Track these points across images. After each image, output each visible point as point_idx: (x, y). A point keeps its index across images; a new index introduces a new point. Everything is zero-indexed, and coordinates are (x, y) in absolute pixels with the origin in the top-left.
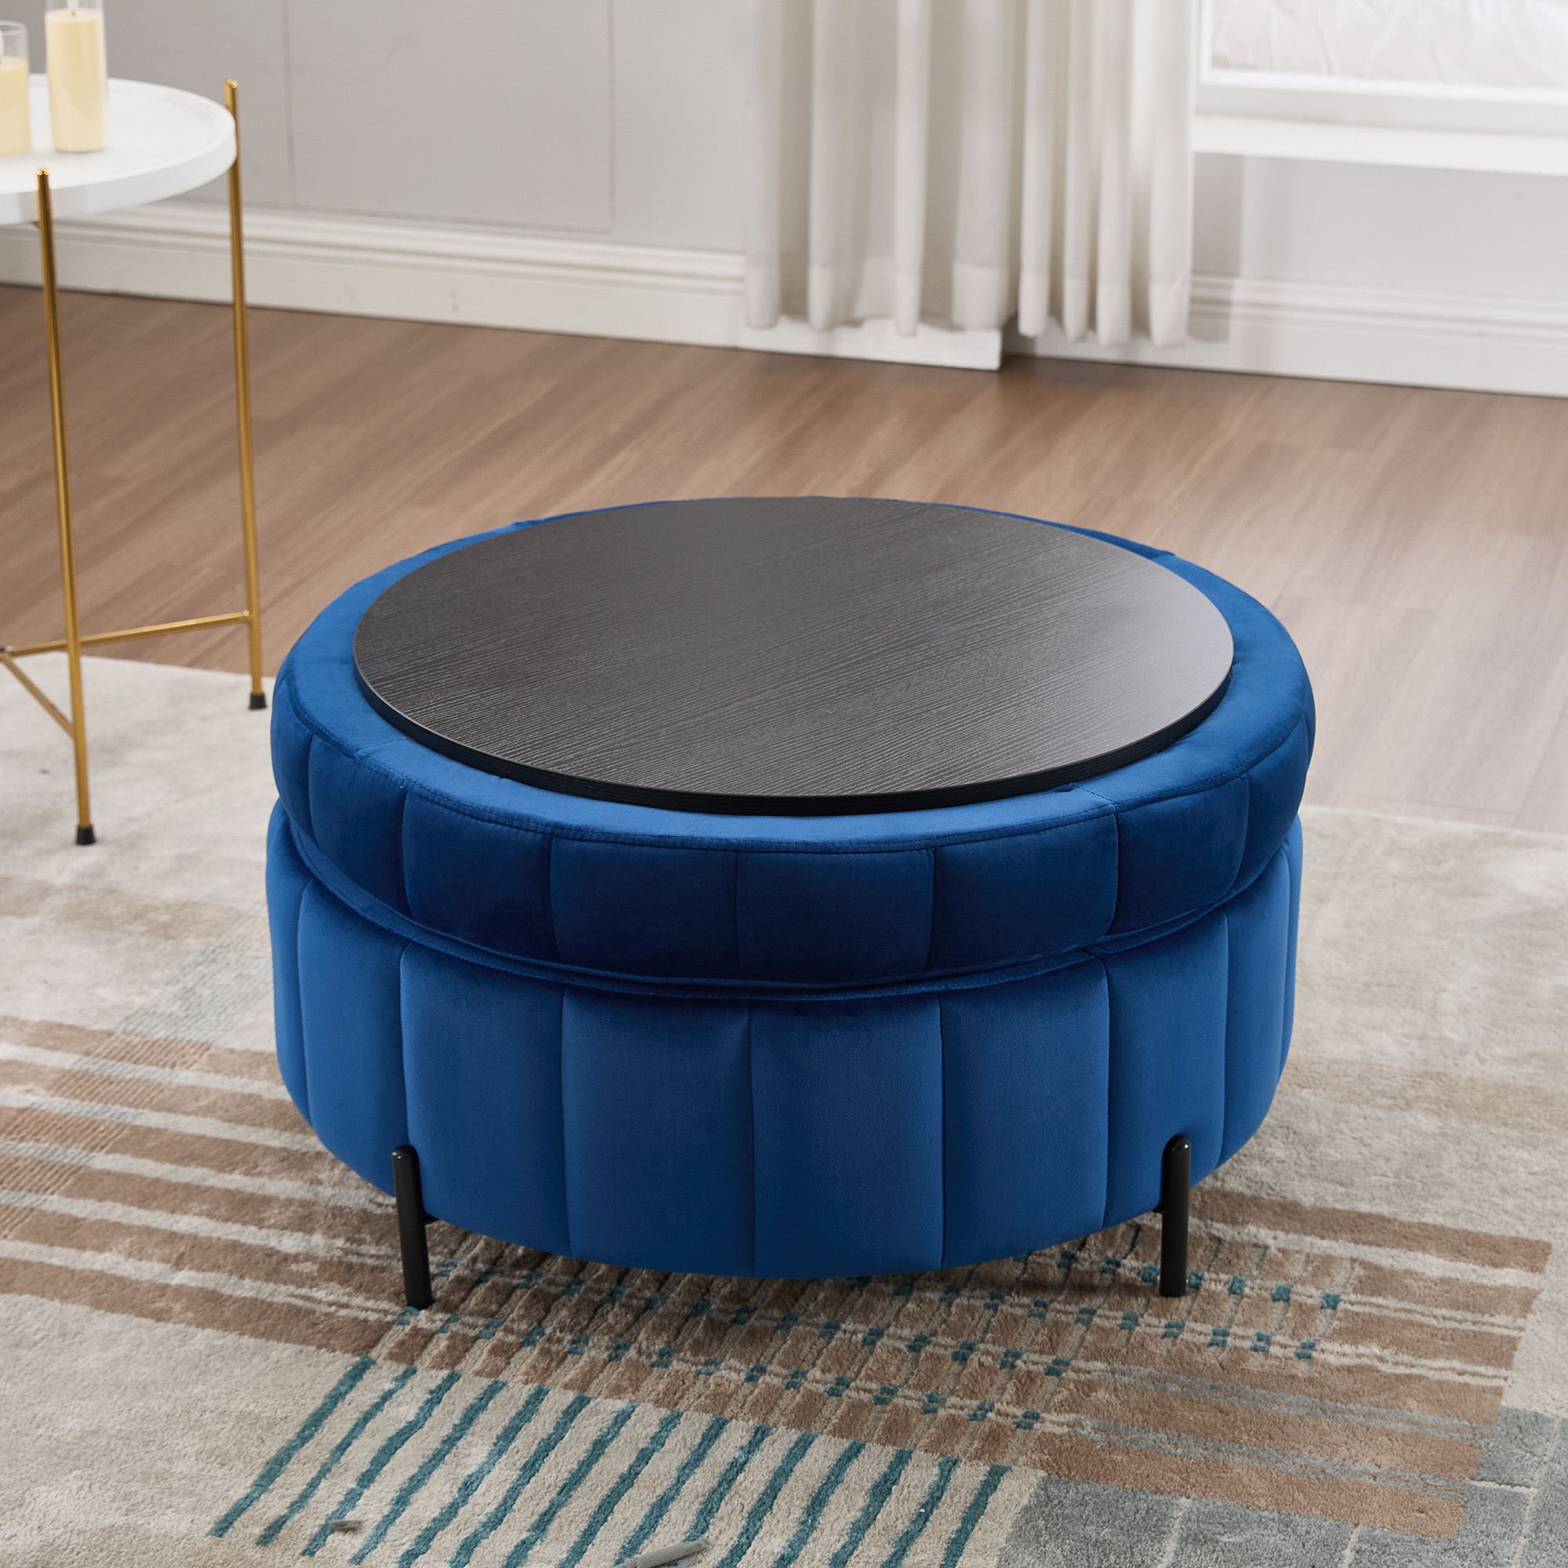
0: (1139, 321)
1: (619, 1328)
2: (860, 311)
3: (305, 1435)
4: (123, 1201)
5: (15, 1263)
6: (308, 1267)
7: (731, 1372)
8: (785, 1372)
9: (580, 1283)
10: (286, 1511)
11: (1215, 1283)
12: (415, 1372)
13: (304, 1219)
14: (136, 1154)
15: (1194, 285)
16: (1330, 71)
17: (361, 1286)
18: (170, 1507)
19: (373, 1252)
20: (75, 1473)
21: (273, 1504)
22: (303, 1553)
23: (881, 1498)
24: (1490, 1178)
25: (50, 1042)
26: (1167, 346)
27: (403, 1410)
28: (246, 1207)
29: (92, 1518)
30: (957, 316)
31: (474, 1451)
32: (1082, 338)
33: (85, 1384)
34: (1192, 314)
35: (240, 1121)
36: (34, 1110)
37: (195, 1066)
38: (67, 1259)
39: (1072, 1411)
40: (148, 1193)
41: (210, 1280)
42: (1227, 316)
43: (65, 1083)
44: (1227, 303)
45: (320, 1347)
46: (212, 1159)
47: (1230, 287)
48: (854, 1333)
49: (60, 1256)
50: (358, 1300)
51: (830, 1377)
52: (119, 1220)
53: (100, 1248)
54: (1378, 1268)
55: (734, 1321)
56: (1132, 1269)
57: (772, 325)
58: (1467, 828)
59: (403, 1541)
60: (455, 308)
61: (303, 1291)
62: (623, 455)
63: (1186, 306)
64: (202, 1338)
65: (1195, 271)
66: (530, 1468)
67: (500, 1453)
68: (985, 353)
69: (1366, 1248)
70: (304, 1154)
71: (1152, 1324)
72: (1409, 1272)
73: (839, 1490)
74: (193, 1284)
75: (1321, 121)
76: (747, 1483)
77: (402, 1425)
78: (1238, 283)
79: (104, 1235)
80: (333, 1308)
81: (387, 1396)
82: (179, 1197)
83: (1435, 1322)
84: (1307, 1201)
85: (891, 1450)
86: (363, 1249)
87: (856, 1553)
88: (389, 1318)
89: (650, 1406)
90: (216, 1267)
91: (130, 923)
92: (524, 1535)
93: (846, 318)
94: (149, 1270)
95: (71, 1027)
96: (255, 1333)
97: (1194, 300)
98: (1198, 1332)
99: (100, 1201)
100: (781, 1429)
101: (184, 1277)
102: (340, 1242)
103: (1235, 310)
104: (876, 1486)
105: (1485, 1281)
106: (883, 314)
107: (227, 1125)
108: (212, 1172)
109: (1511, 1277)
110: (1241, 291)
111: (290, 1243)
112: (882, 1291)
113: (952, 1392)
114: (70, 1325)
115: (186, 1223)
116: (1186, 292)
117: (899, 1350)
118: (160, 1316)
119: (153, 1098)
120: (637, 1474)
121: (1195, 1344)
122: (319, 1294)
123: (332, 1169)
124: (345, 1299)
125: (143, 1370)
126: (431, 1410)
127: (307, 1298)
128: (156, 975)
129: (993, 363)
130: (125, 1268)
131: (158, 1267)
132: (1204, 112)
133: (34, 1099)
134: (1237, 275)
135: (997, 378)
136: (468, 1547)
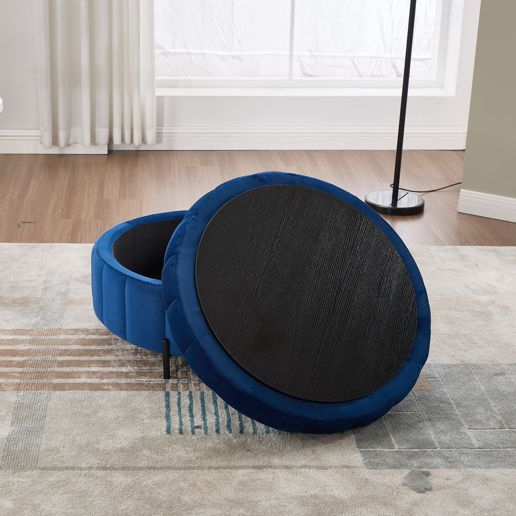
0: (144, 140)
2: (71, 142)
3: (168, 410)
4: (74, 366)
5: (61, 384)
6: (134, 374)
10: (180, 426)
12: (180, 392)
13: (123, 364)
14: (67, 356)
15: (157, 129)
17: (150, 376)
18: (152, 430)
19: (145, 369)
20: (122, 427)
21: (175, 425)
22: (192, 434)
25: (19, 334)
26: (150, 145)
27: (186, 400)
28: (105, 363)
29: (136, 435)
30: (97, 142)
31: (210, 407)
32: (130, 145)
33: (105, 407)
34: (157, 136)
35: (86, 345)
36: (31, 349)
37: (62, 334)
38: (73, 381)
40: (79, 364)
41: (113, 380)
42: (162, 136)
43: (31, 342)
44: (162, 133)
45: (153, 391)
46: (87, 354)
47: (162, 129)
49: (71, 381)
50: (152, 380)
52: (77, 371)
53: (79, 377)
57: (51, 147)
59: (213, 428)
61: (138, 379)
62: (32, 182)
63: (156, 135)
64: (123, 394)
65: (157, 126)
67: (217, 406)
68: (104, 150)
70: (108, 350)
74: (110, 382)
77: (189, 404)
78: (164, 128)
79: (78, 375)
80: (148, 382)
81: (179, 399)
82: (89, 363)
86: (143, 368)
88: (163, 382)
90: (111, 378)
91: (13, 304)
92: (239, 422)
93: (68, 145)
94: (96, 381)
95: (21, 329)
96: (135, 390)
97: (157, 133)
99: (68, 367)
101: (105, 381)
102: (136, 368)
107: (83, 346)
108: (90, 357)
110: (165, 130)
111: (124, 369)
114: (89, 395)
115: (94, 369)
116: (155, 131)
118: (109, 390)
119: (58, 343)
122: (142, 380)
124: (149, 380)
125: (116, 402)
126: (192, 400)
127: (140, 381)
128: (31, 315)
129: (107, 153)
130: (89, 381)
131: (98, 380)
132: (157, 87)
133: (28, 347)
134: (163, 126)
135: (106, 156)
136: (229, 426)
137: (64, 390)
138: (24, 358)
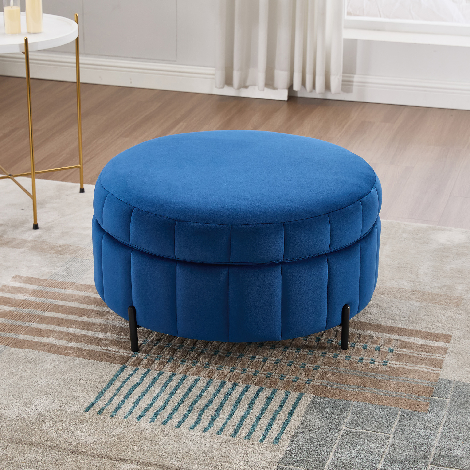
0: (327, 87)
1: (194, 358)
2: (248, 83)
3: (108, 386)
4: (54, 324)
5: (25, 341)
6: (106, 342)
7: (226, 369)
8: (241, 369)
9: (183, 346)
10: (105, 405)
11: (359, 346)
12: (138, 369)
13: (104, 329)
14: (56, 312)
15: (343, 76)
16: (380, 17)
17: (122, 347)
18: (73, 404)
19: (124, 338)
20: (45, 395)
21: (101, 403)
22: (110, 416)
23: (269, 402)
24: (434, 318)
25: (30, 282)
26: (335, 94)
27: (136, 379)
28: (88, 326)
29: (51, 407)
30: (275, 86)
31: (156, 390)
32: (311, 92)
33: (47, 372)
34: (342, 85)
35: (85, 303)
36: (27, 300)
37: (71, 289)
38: (39, 340)
39: (321, 379)
40: (60, 322)
41: (79, 345)
42: (352, 85)
43: (34, 293)
44: (352, 82)
45: (111, 363)
46: (78, 313)
47: (353, 77)
48: (260, 359)
49: (37, 339)
50: (121, 350)
51: (253, 370)
52: (52, 329)
53: (48, 337)
54: (404, 342)
55: (226, 356)
56: (336, 342)
57: (223, 88)
58: (425, 225)
59: (138, 413)
60: (131, 83)
61: (105, 348)
62: (181, 124)
63: (341, 82)
64: (78, 360)
65: (343, 73)
66: (172, 394)
67: (163, 390)
68: (284, 96)
69: (401, 337)
70: (103, 312)
71: (342, 356)
72: (413, 343)
73: (257, 400)
74: (75, 346)
75: (379, 30)
76: (232, 398)
77: (135, 383)
78: (355, 76)
79: (49, 333)
80: (114, 352)
81: (131, 376)
82: (70, 323)
83: (421, 356)
84: (384, 324)
85: (271, 389)
86: (122, 337)
87: (263, 416)
88: (130, 355)
89: (204, 378)
90: (81, 342)
91: (50, 250)
92: (171, 411)
93: (244, 86)
94: (62, 342)
95: (35, 278)
96: (93, 359)
97: (343, 81)
98: (355, 358)
99: (47, 324)
100: (241, 384)
101: (72, 344)
102: (115, 335)
103: (354, 84)
104: (268, 399)
105: (434, 345)
106: (254, 85)
107: (81, 304)
108: (78, 317)
109: (441, 344)
110: (356, 78)
111: (101, 335)
112: (267, 348)
113: (287, 374)
114: (41, 357)
115: (71, 330)
116: (341, 78)
117: (272, 363)
118: (66, 355)
119: (60, 297)
120: (202, 396)
121: (354, 362)
122: (110, 349)
123: (111, 316)
124: (117, 350)
125: (62, 369)
126: (143, 379)
127: (107, 350)
128: (58, 264)
129: (286, 98)
130: (56, 342)
131: (65, 342)
132: (346, 28)
133: (26, 297)
134: (355, 74)
135: (286, 103)
136: (156, 415)
137: (22, 347)
138: (12, 309)
